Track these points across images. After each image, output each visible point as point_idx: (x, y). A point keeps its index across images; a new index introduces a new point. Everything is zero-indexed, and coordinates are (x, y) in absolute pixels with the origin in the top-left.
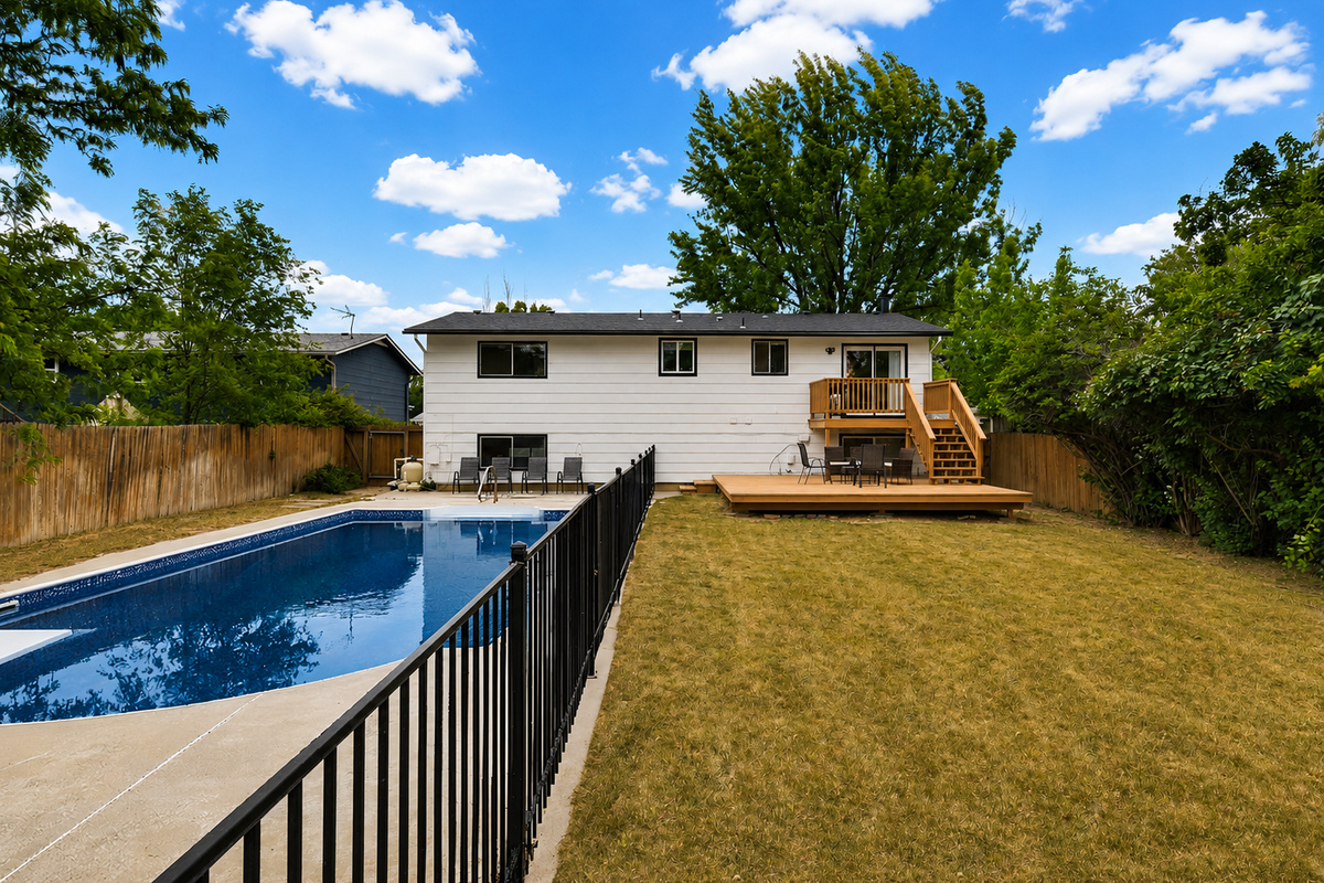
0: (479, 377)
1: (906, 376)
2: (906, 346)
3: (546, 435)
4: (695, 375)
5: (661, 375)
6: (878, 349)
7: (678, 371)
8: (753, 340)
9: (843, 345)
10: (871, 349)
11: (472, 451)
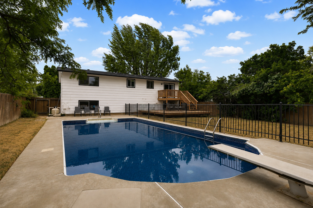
0: (79, 85)
1: (175, 89)
2: (175, 84)
3: (98, 101)
4: (135, 88)
5: (127, 87)
6: (170, 84)
7: (131, 87)
8: (147, 81)
9: (164, 83)
10: (168, 84)
11: (77, 105)
